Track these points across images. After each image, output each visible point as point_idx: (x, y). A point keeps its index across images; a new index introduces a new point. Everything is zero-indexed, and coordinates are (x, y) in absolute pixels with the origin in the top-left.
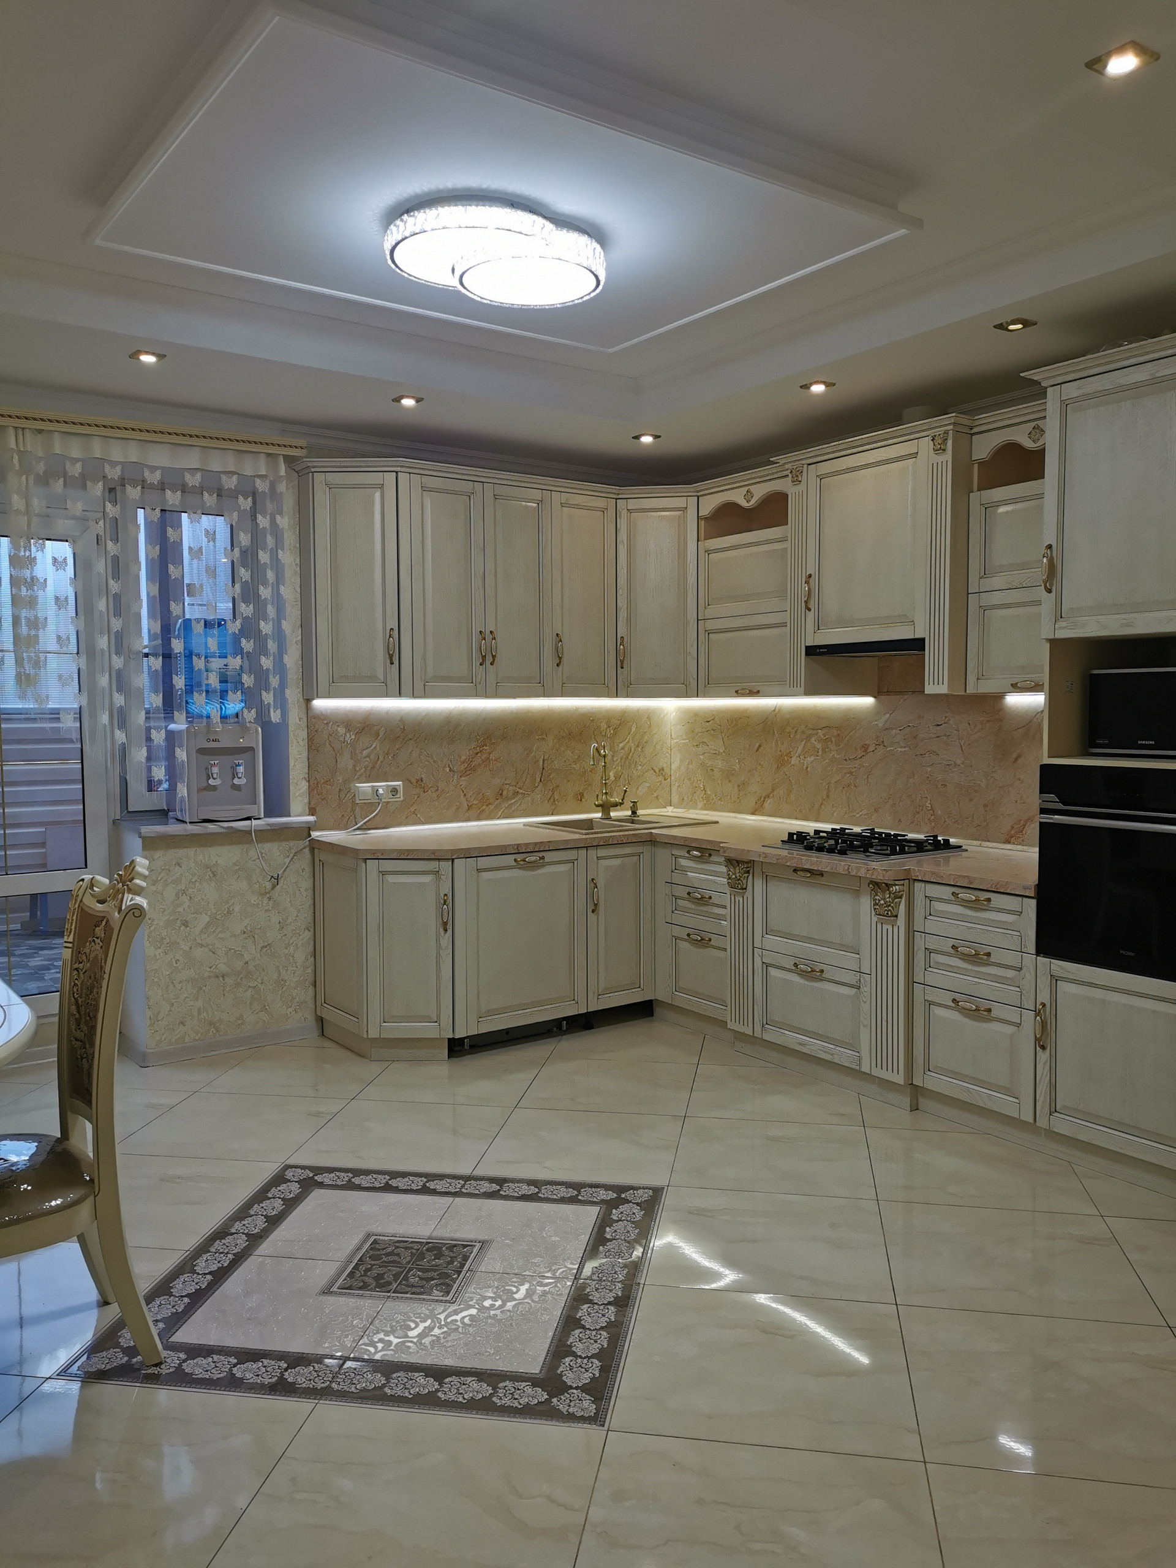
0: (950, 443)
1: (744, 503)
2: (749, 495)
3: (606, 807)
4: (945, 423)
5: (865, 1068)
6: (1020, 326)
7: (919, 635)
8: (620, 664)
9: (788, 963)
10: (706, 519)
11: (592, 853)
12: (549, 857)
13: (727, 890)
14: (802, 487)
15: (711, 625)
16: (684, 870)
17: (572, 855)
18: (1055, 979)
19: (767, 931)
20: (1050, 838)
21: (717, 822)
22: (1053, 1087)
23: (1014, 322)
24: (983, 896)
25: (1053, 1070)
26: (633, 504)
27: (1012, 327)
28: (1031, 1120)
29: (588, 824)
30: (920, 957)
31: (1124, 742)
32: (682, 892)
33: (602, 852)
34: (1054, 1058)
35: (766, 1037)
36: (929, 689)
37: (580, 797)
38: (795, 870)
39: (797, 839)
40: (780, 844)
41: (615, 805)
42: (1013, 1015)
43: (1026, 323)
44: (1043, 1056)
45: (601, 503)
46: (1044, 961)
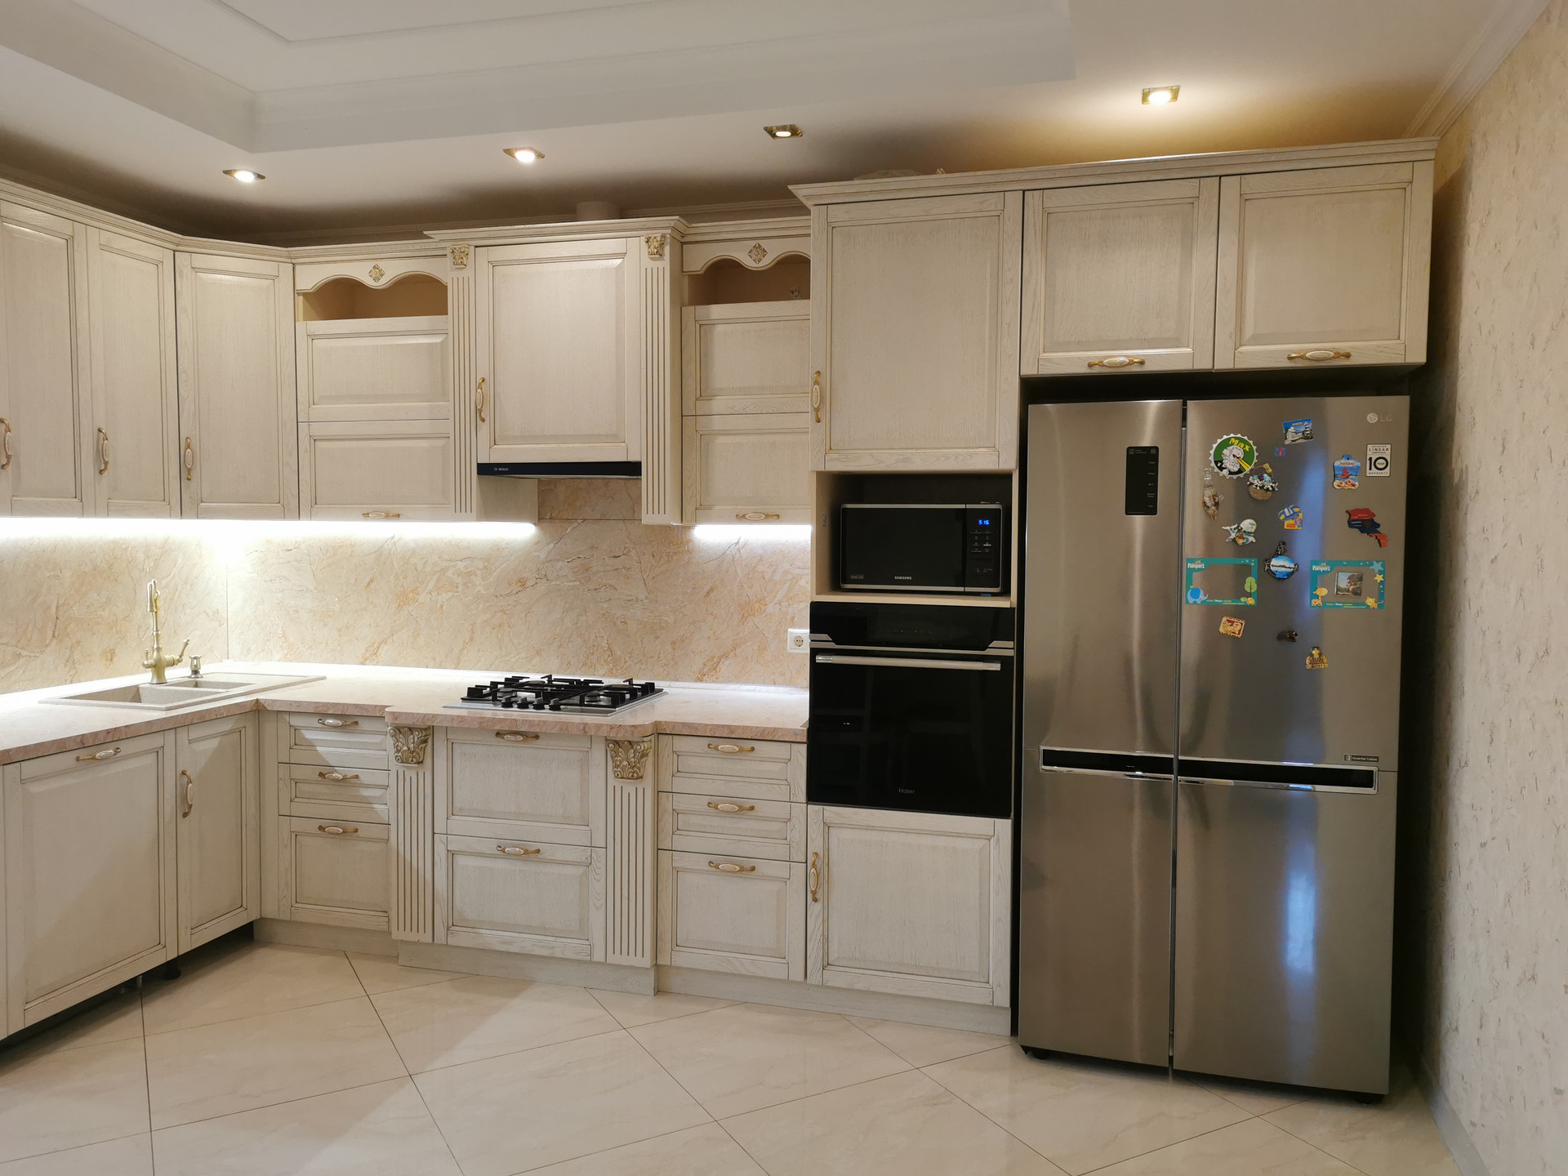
0: (667, 249)
1: (369, 282)
2: (378, 273)
3: (158, 668)
4: (663, 225)
5: (599, 956)
6: (788, 134)
7: (632, 458)
8: (186, 472)
9: (490, 847)
10: (306, 295)
11: (183, 735)
12: (127, 747)
13: (395, 766)
14: (468, 273)
15: (317, 430)
16: (310, 745)
17: (156, 741)
18: (827, 826)
19: (451, 812)
20: (823, 681)
21: (324, 678)
22: (826, 939)
23: (784, 129)
24: (748, 745)
25: (826, 921)
26: (200, 260)
27: (779, 134)
28: (801, 978)
29: (133, 695)
30: (667, 821)
31: (880, 576)
32: (311, 773)
33: (196, 733)
34: (827, 908)
35: (452, 941)
36: (648, 518)
37: (110, 655)
38: (498, 734)
39: (475, 694)
40: (460, 703)
41: (173, 663)
42: (780, 870)
43: (794, 131)
44: (815, 909)
45: (155, 253)
46: (815, 809)
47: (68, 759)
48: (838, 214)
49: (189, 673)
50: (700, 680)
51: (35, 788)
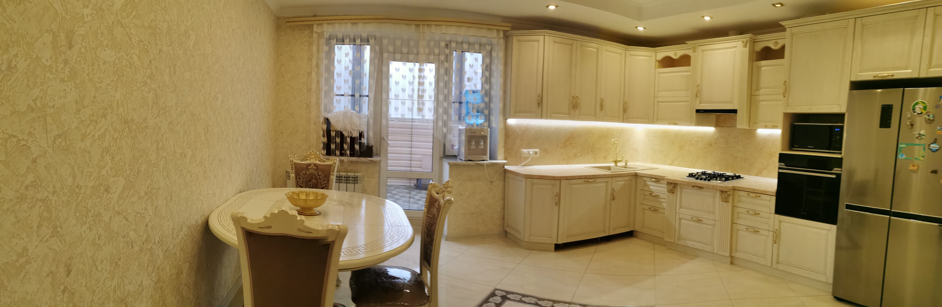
0: (748, 44)
1: (674, 57)
2: (676, 55)
3: (616, 162)
4: (747, 37)
5: (716, 252)
6: (780, 5)
7: (735, 108)
8: (625, 111)
9: (689, 218)
10: (659, 61)
11: (614, 179)
12: (597, 180)
13: (667, 193)
14: (696, 54)
15: (660, 99)
16: (648, 186)
17: (606, 180)
18: (780, 222)
19: (681, 207)
20: (781, 176)
21: (657, 168)
22: (778, 255)
23: (778, 4)
24: (759, 195)
25: (778, 250)
26: (632, 53)
27: (777, 5)
29: (609, 168)
30: (736, 214)
31: (803, 146)
32: (648, 193)
33: (618, 179)
34: (779, 246)
35: (680, 243)
36: (739, 126)
37: (605, 158)
38: (693, 187)
39: (691, 175)
40: (686, 177)
41: (620, 161)
42: (766, 233)
43: (782, 5)
44: (776, 245)
45: (620, 51)
46: (777, 216)
47: (582, 181)
48: (795, 30)
49: (624, 164)
50: (756, 176)
51: (573, 186)
